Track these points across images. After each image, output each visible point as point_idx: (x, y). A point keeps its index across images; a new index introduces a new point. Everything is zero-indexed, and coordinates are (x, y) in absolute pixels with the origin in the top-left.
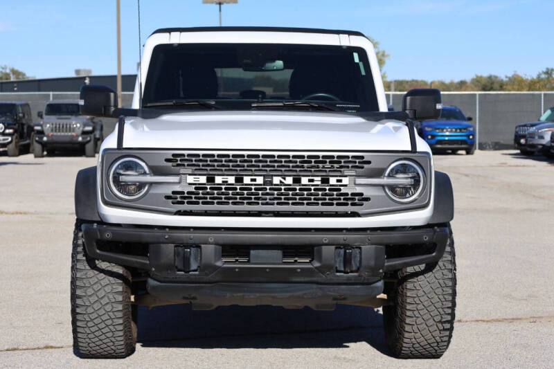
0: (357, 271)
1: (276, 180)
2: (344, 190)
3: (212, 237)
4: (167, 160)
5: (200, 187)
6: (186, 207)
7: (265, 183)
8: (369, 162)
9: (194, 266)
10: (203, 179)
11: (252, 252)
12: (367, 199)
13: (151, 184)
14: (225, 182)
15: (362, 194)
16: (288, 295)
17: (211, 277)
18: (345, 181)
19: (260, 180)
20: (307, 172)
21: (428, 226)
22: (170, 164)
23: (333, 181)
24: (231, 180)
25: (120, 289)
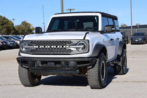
0: (70, 67)
1: (52, 47)
2: (67, 49)
3: (38, 59)
4: (30, 43)
5: (37, 49)
6: (34, 53)
7: (50, 47)
8: (72, 42)
9: (36, 66)
10: (37, 47)
11: (48, 63)
12: (72, 51)
13: (28, 48)
14: (42, 47)
15: (71, 50)
16: (58, 73)
17: (39, 69)
18: (67, 47)
19: (49, 47)
20: (59, 45)
21: (90, 57)
22: (31, 43)
23: (64, 47)
24: (43, 47)
25: (27, 71)
